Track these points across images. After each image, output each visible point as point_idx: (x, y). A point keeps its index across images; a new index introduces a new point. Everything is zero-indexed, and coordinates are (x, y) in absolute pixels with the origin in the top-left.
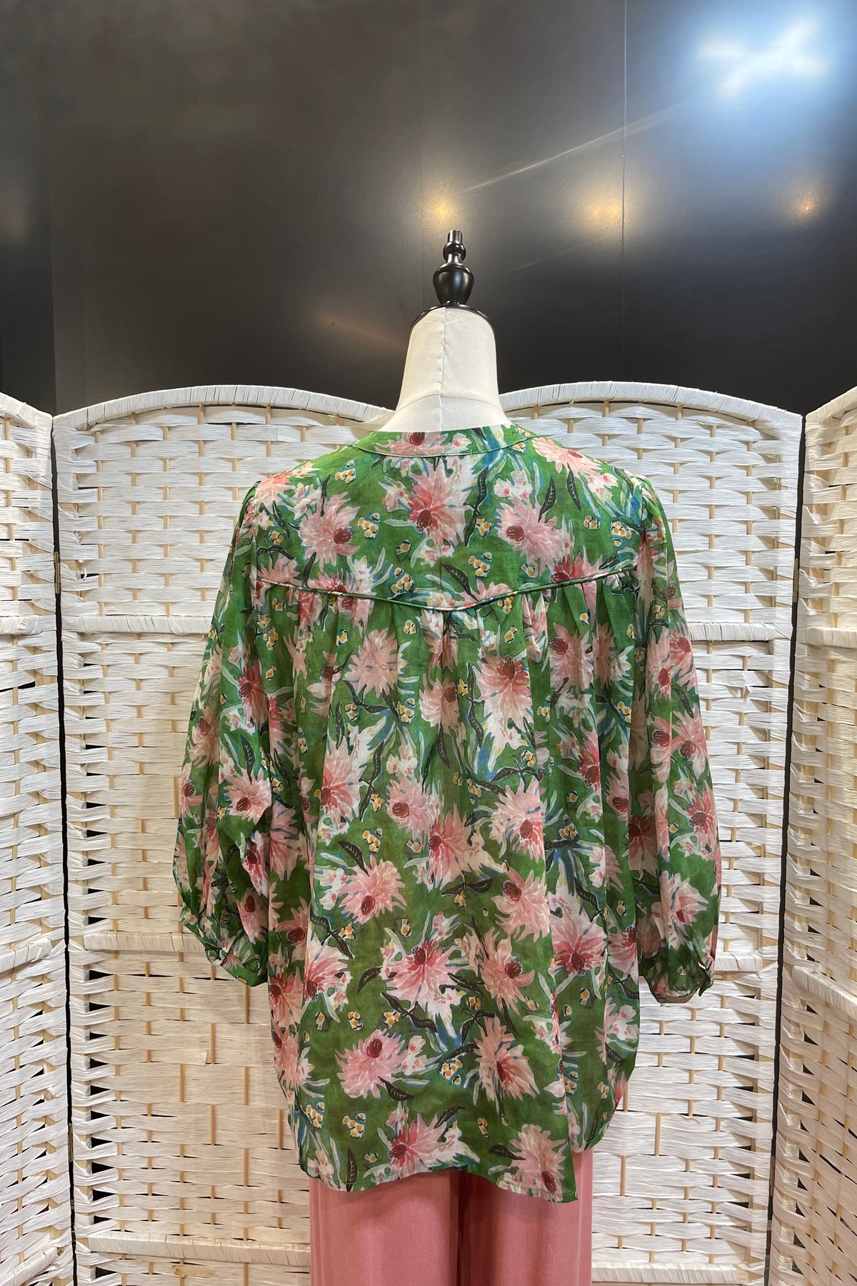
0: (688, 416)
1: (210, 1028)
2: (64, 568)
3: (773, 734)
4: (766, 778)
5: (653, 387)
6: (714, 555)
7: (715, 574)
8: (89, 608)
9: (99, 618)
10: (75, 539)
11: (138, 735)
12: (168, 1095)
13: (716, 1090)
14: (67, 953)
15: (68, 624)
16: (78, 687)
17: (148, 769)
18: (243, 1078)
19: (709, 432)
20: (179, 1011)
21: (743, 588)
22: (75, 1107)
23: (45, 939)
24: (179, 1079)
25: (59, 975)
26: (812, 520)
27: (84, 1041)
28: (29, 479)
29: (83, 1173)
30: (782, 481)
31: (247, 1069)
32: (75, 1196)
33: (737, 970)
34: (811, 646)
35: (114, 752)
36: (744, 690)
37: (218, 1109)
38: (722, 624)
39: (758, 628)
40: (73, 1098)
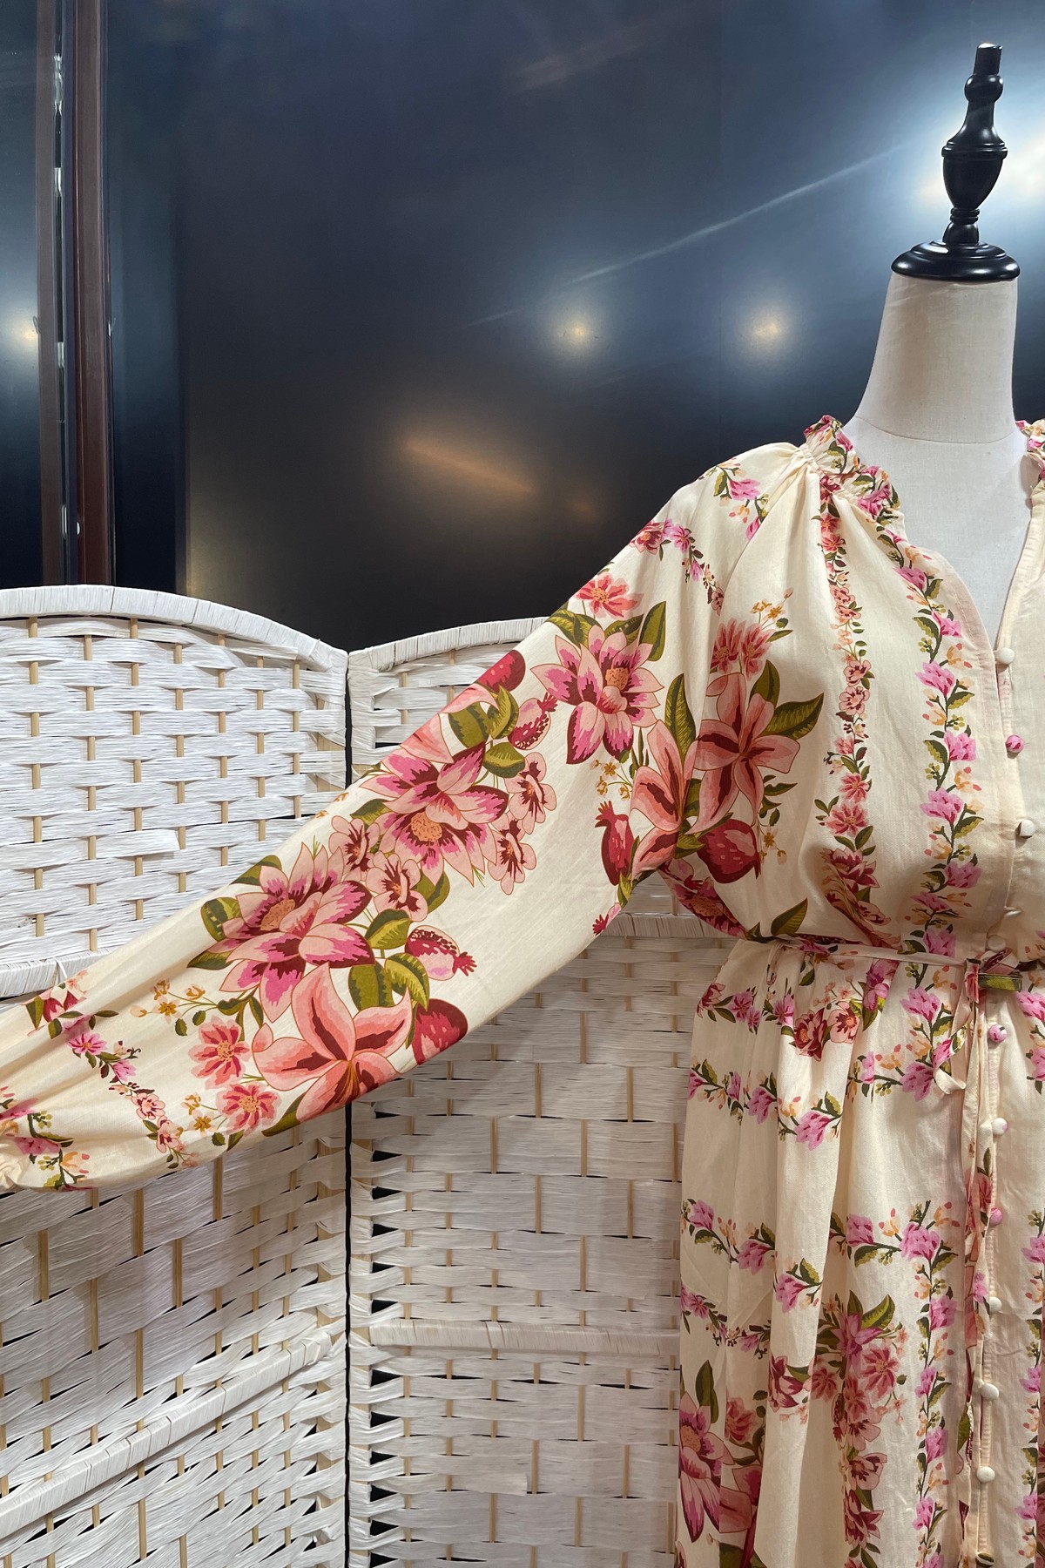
1: (530, 1446)
12: (474, 1533)
14: (348, 1350)
18: (573, 1513)
20: (490, 1424)
22: (353, 1551)
23: (323, 1334)
24: (488, 1515)
25: (339, 1381)
27: (367, 1464)
28: (318, 735)
31: (580, 1501)
37: (541, 1551)
40: (351, 1538)
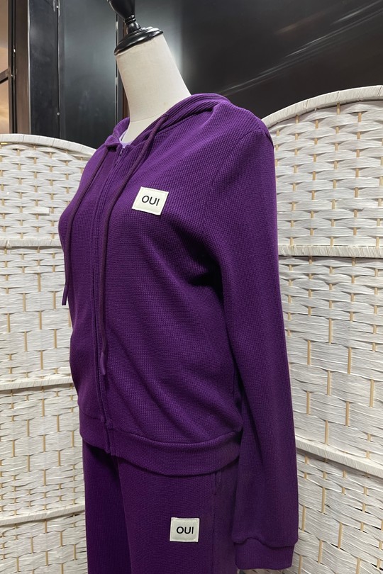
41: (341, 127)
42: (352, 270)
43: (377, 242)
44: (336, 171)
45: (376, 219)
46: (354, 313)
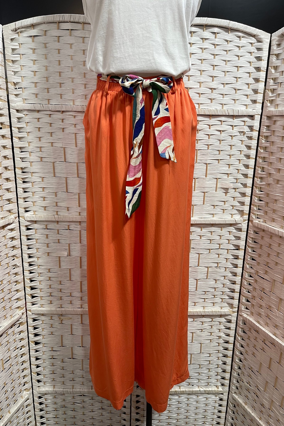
0: (233, 32)
1: (68, 245)
2: (9, 85)
3: (252, 147)
4: (249, 162)
5: (221, 21)
6: (238, 85)
7: (238, 92)
8: (19, 101)
9: (23, 104)
10: (13, 73)
11: (40, 148)
12: (55, 266)
13: (226, 260)
14: (19, 222)
15: (12, 106)
16: (17, 130)
17: (44, 160)
18: (79, 260)
19: (239, 39)
20: (57, 240)
21: (246, 97)
22: (25, 270)
24: (58, 262)
25: (17, 229)
26: (272, 72)
27: (27, 249)
29: (28, 290)
30: (263, 58)
31: (81, 257)
32: (26, 297)
33: (235, 223)
34: (267, 116)
35: (31, 154)
36: (244, 132)
37: (71, 270)
38: (239, 110)
39: (250, 111)
41: (206, 39)
42: (210, 122)
43: (222, 107)
44: (203, 65)
45: (222, 95)
46: (210, 145)
